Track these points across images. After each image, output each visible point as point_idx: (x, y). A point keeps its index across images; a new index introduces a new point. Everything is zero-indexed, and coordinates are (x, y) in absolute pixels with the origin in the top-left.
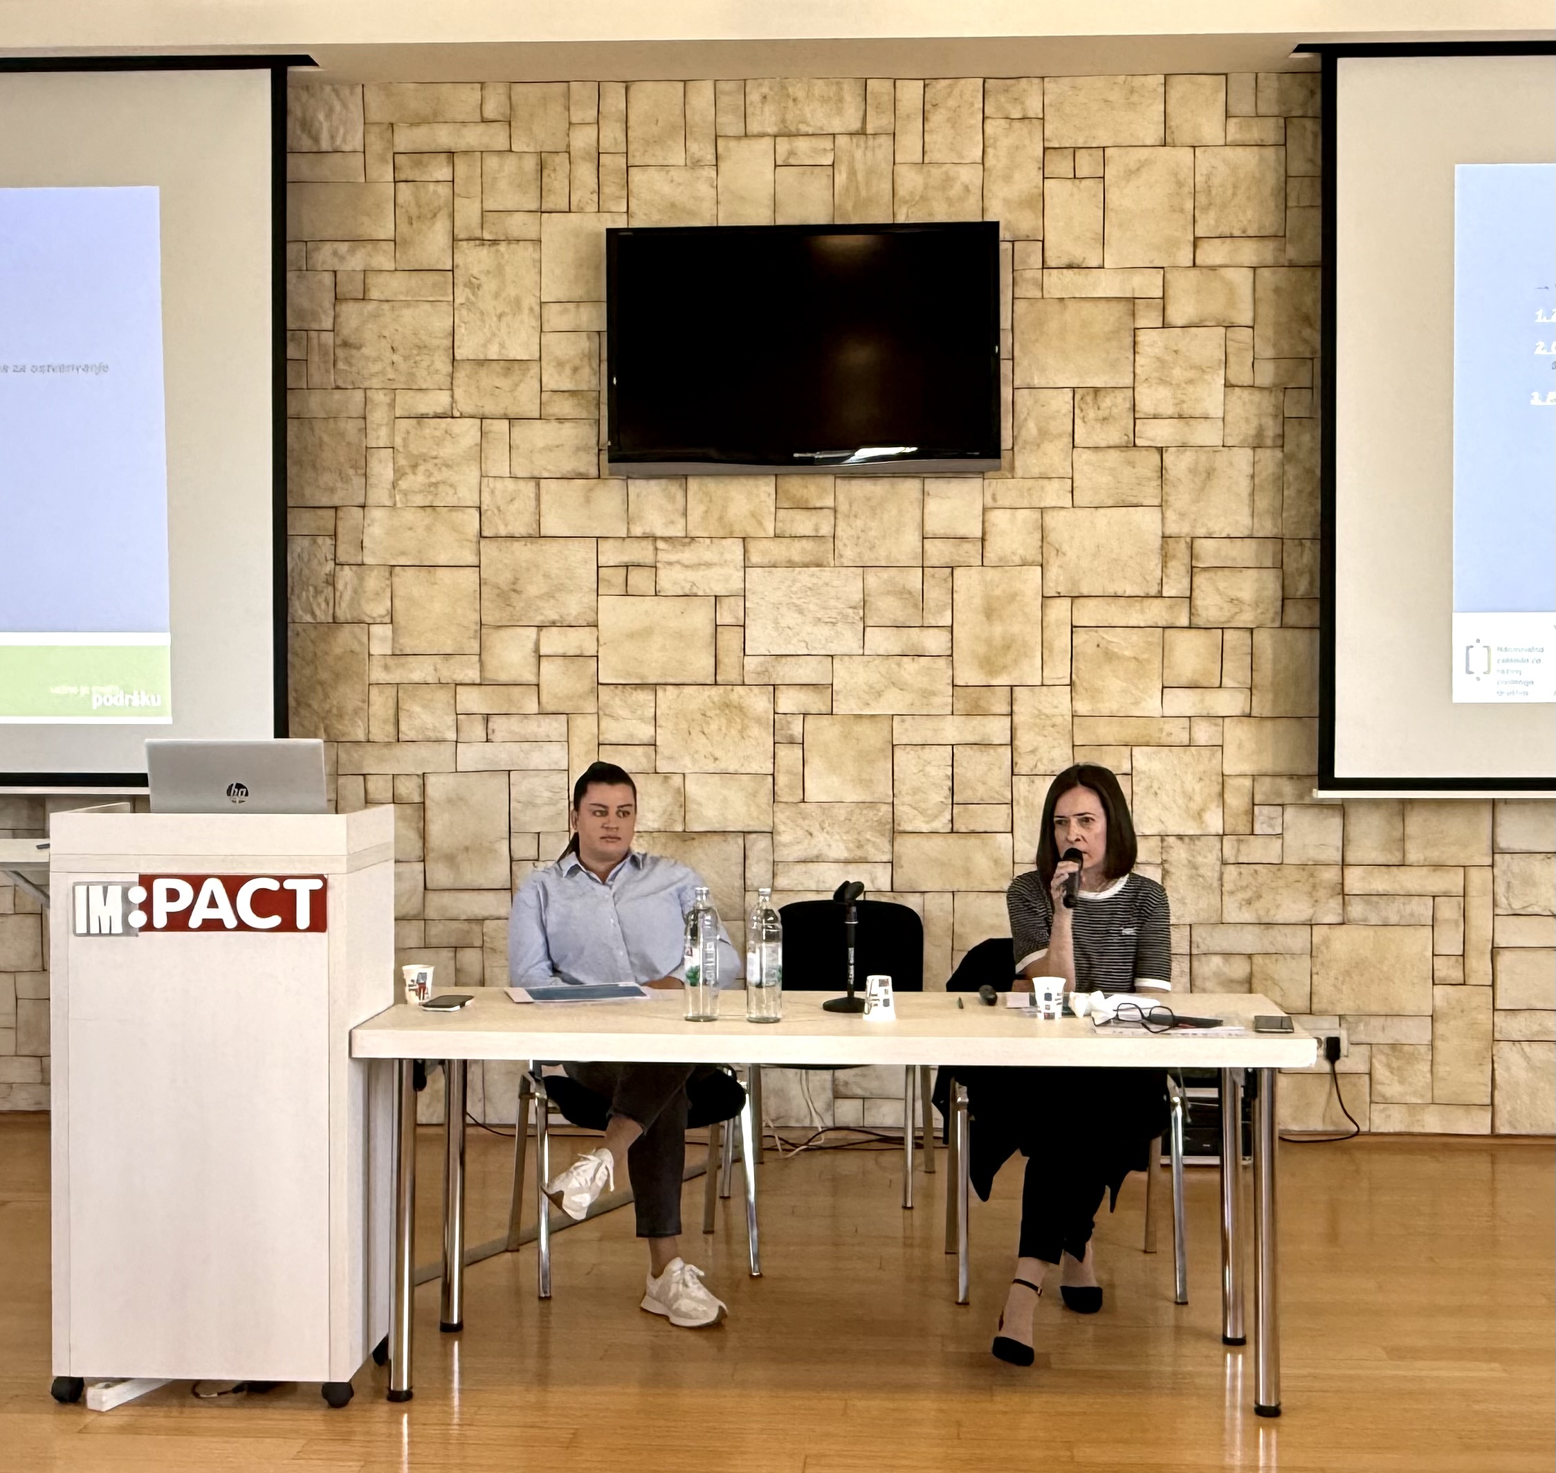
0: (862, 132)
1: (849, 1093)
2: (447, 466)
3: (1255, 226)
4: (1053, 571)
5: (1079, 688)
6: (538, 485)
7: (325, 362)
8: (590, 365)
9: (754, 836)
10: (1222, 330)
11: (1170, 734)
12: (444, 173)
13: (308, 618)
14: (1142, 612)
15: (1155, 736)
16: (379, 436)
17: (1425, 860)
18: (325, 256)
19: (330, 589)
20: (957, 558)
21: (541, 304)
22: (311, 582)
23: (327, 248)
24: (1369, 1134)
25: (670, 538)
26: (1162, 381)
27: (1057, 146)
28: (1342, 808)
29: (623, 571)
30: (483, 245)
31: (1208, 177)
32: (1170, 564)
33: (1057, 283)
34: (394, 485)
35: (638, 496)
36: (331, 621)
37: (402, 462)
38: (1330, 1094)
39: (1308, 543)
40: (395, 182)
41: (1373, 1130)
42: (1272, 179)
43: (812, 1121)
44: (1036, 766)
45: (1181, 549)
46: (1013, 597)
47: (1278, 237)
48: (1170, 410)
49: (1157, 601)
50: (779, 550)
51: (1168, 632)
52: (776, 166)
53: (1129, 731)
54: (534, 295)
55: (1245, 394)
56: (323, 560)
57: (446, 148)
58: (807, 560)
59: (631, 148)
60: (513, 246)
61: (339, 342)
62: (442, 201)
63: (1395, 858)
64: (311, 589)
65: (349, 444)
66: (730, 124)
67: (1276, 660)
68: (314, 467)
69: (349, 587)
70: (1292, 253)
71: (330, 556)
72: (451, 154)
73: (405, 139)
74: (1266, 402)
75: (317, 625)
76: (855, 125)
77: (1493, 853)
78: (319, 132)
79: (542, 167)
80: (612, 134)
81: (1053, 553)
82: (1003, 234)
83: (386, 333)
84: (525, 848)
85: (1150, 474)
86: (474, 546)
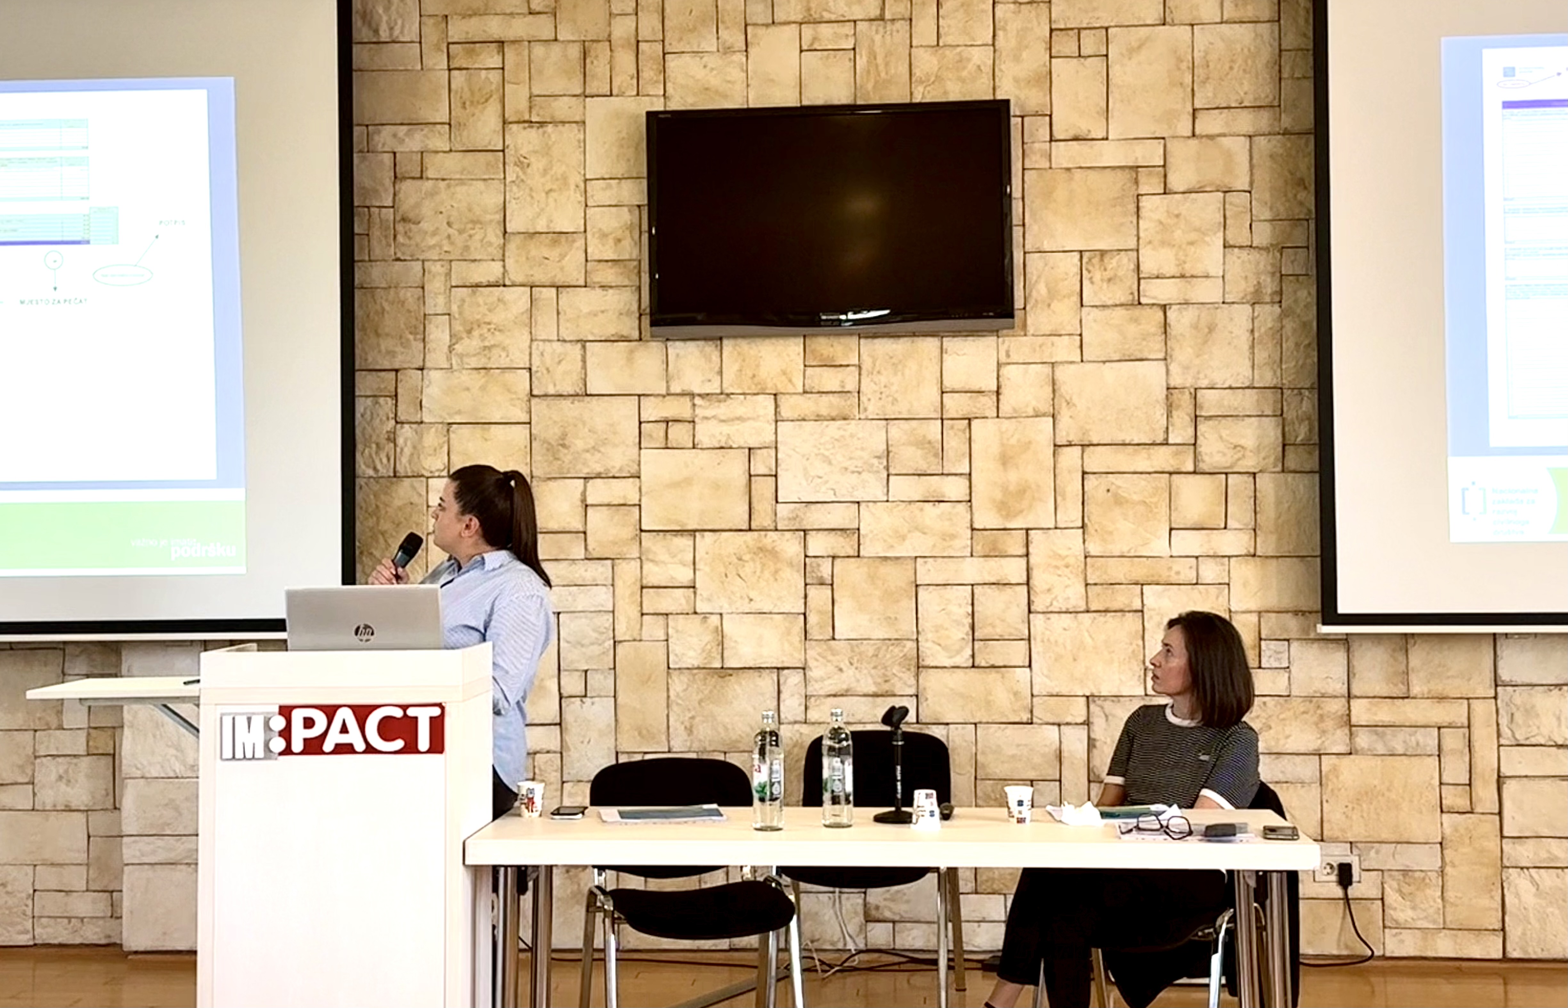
0: (881, 18)
1: (881, 917)
2: (500, 331)
3: (1251, 97)
4: (1064, 420)
5: (1090, 528)
6: (584, 347)
7: (386, 237)
8: (632, 239)
9: (786, 671)
10: (1221, 195)
11: (1178, 573)
12: (495, 61)
13: (371, 472)
14: (1149, 458)
15: (1164, 576)
16: (436, 302)
17: (1429, 692)
18: (384, 138)
19: (392, 445)
20: (975, 410)
21: (586, 180)
22: (374, 438)
23: (387, 131)
24: (1384, 958)
25: (708, 394)
26: (1163, 243)
27: (1062, 27)
28: (1346, 641)
29: (664, 425)
30: (532, 127)
31: (1207, 53)
32: (1175, 413)
33: (1064, 155)
34: (451, 349)
35: (678, 355)
36: (392, 474)
37: (458, 327)
38: (1344, 918)
39: (1307, 393)
40: (450, 70)
41: (1388, 954)
42: (1266, 54)
43: (845, 945)
44: (1051, 604)
45: (1185, 400)
46: (1027, 445)
47: (1275, 107)
48: (1173, 270)
49: (1164, 448)
50: (808, 405)
51: (1174, 476)
52: (801, 51)
53: (1139, 571)
54: (579, 173)
55: (1244, 254)
56: (384, 418)
57: (496, 37)
58: (834, 414)
59: (668, 35)
60: (560, 127)
61: (398, 218)
62: (493, 87)
63: (1400, 690)
64: (374, 446)
65: (409, 311)
66: (759, 12)
67: (1278, 503)
68: (378, 335)
69: (409, 443)
70: (1286, 121)
71: (392, 415)
72: (501, 43)
73: (458, 30)
74: (1263, 261)
75: (377, 479)
76: (875, 12)
77: (1496, 686)
78: (378, 25)
79: (585, 54)
80: (649, 24)
81: (1064, 404)
82: (1014, 110)
83: (443, 210)
84: (572, 684)
85: (1153, 330)
86: (525, 406)
